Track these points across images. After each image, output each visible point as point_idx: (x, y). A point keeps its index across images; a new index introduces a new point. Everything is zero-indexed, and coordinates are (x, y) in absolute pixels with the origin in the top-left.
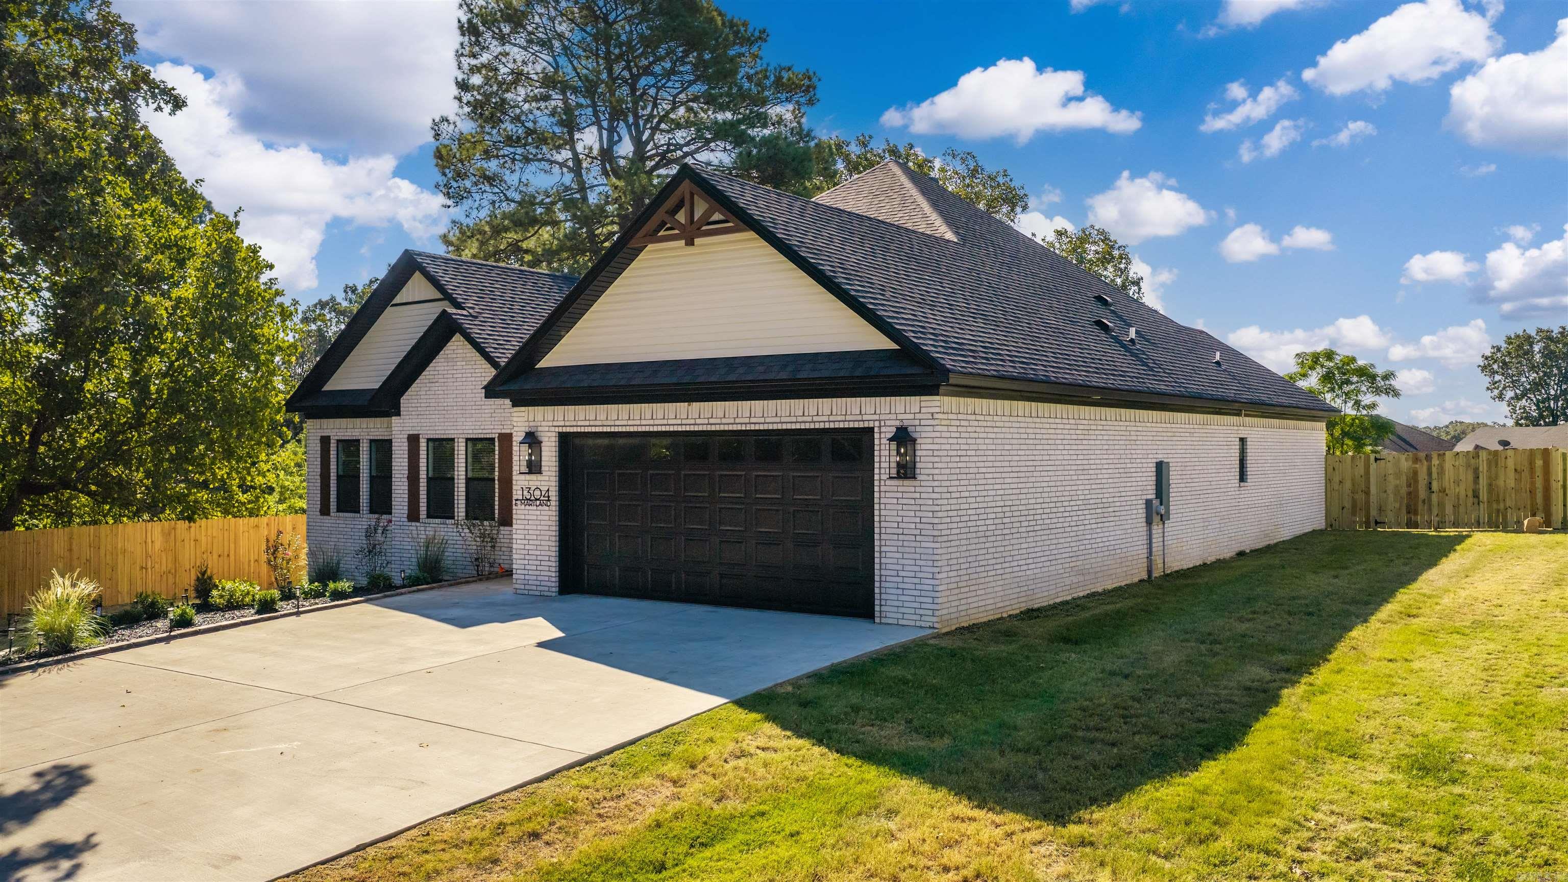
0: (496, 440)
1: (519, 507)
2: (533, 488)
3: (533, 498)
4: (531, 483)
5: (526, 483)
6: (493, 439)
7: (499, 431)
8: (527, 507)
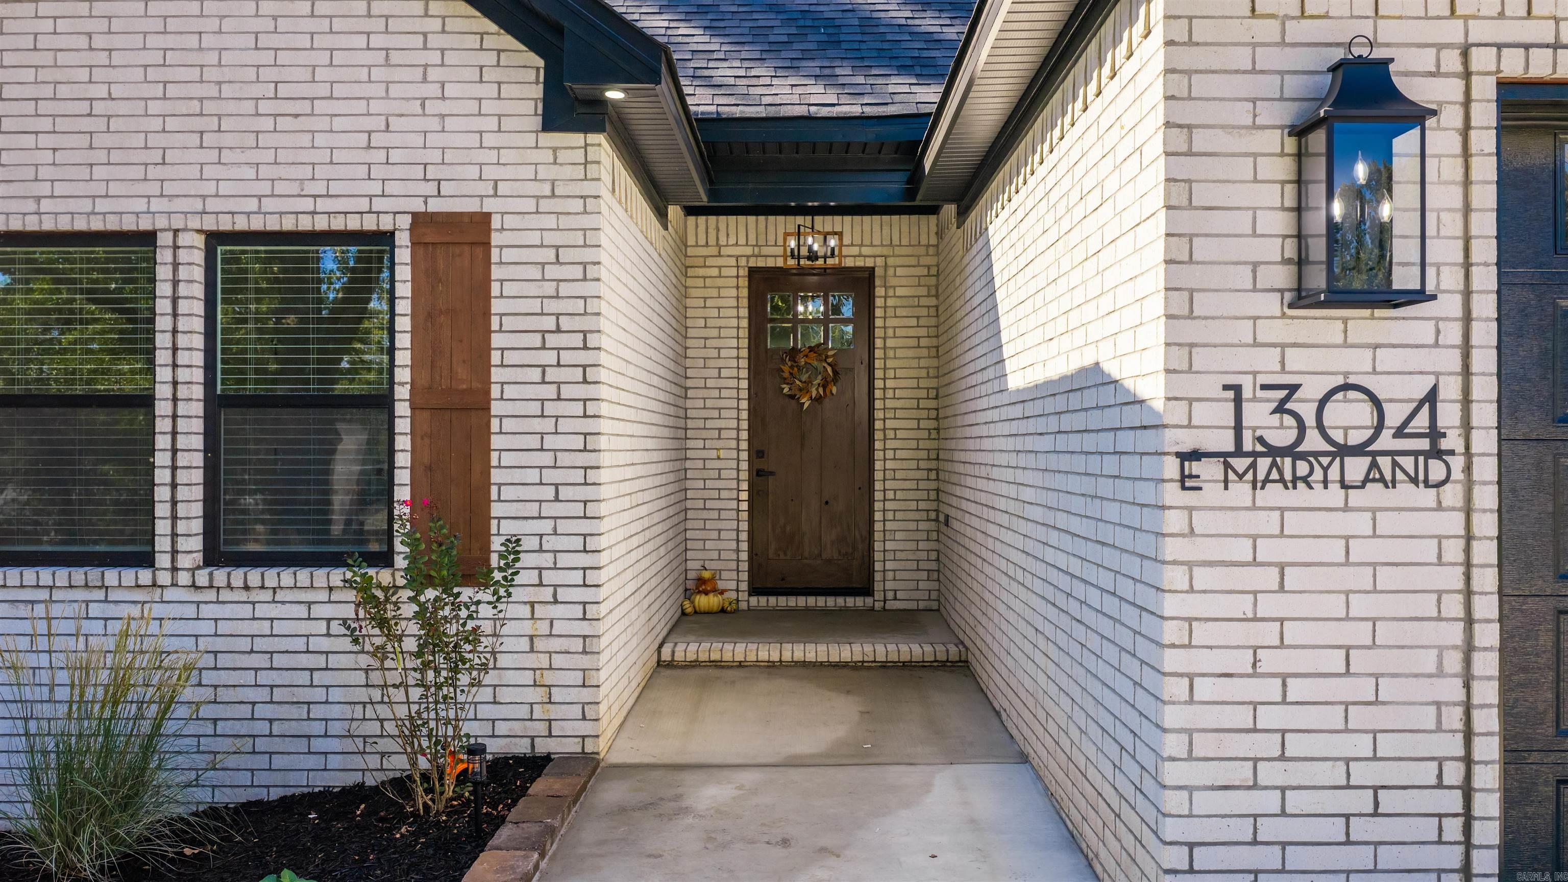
0: (403, 239)
1: (1212, 493)
2: (1313, 389)
3: (1313, 442)
4: (1297, 360)
5: (1267, 360)
6: (386, 238)
7: (418, 206)
8: (1274, 494)
